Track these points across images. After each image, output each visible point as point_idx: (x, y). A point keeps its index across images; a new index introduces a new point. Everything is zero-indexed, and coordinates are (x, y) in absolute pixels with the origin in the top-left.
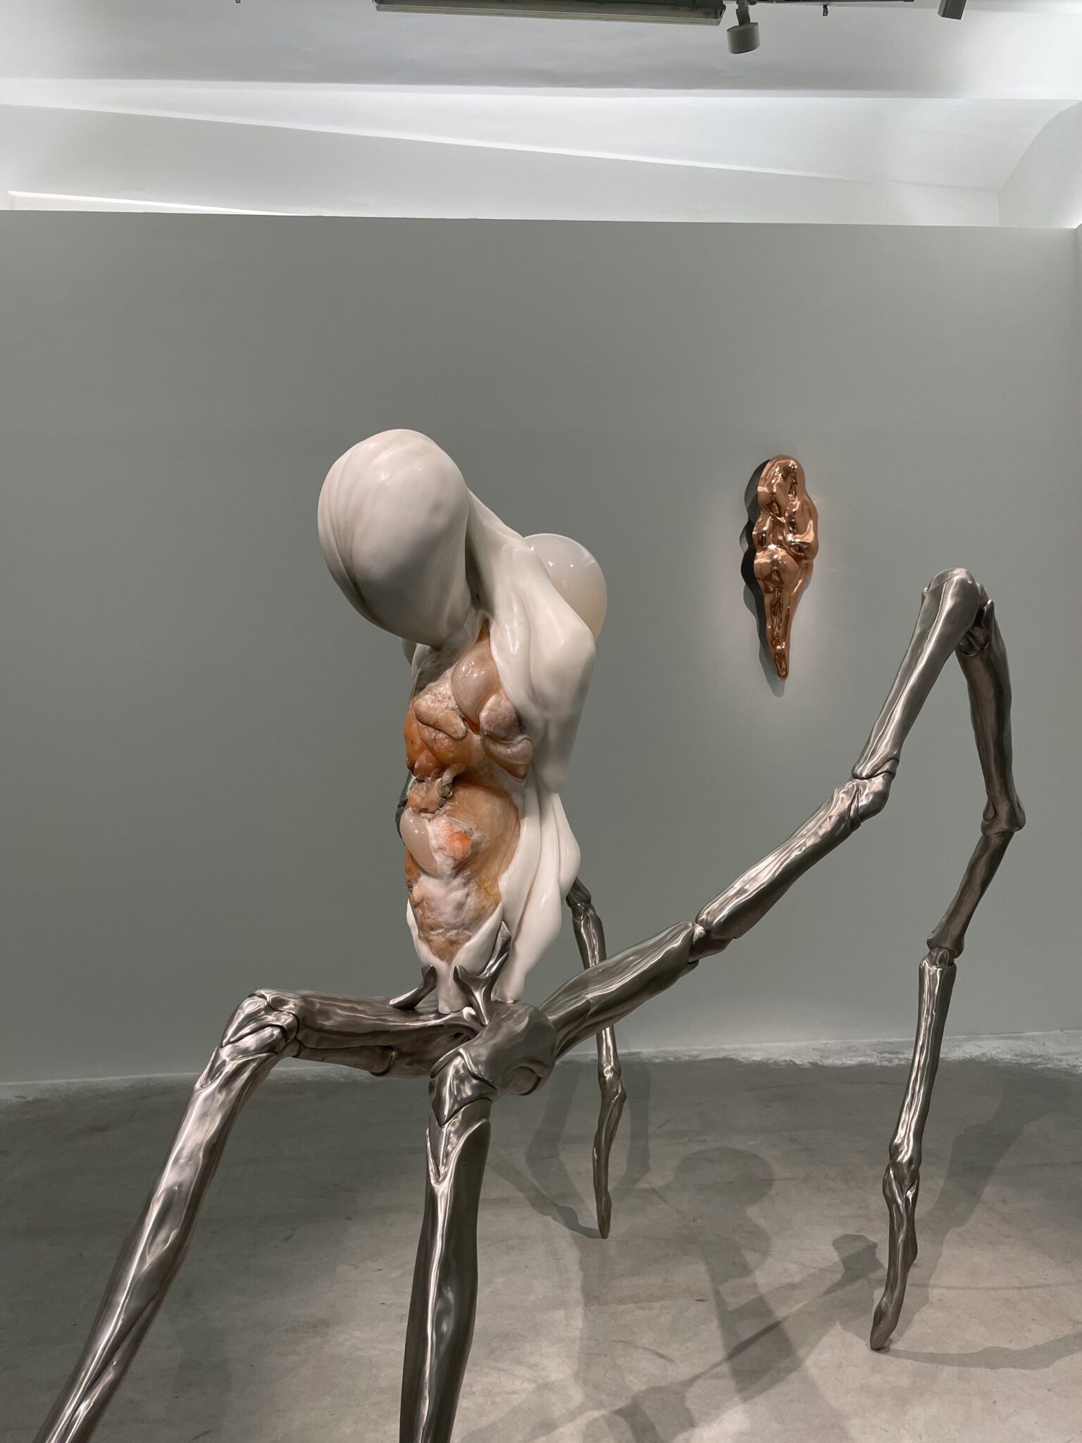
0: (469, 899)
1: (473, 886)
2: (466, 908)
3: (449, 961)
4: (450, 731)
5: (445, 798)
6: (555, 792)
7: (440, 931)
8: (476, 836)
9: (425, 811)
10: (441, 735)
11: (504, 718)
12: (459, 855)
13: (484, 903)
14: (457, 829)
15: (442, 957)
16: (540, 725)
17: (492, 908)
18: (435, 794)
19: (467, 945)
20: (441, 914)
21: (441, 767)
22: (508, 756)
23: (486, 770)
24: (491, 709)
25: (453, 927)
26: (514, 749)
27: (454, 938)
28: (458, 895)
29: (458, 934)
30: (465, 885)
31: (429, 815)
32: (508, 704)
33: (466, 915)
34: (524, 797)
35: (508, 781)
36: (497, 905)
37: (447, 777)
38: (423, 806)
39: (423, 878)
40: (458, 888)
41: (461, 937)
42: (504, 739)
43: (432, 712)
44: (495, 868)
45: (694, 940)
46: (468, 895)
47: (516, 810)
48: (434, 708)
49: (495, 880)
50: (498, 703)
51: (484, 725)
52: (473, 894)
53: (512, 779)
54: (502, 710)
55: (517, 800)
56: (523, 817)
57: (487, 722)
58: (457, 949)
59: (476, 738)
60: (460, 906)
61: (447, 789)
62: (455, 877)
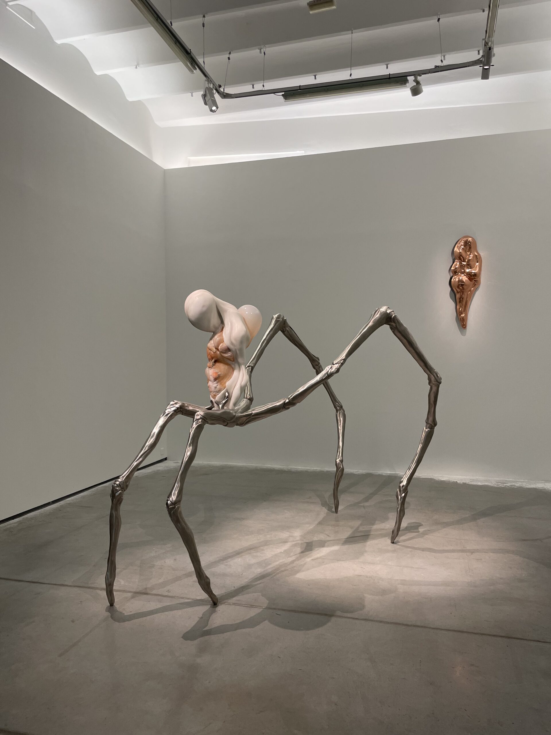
0: (218, 387)
1: (219, 384)
2: (217, 388)
3: (215, 399)
4: (213, 351)
5: (213, 365)
6: (243, 365)
7: (212, 393)
8: (219, 373)
9: (210, 367)
10: (212, 352)
11: (224, 348)
12: (215, 377)
13: (221, 387)
14: (215, 371)
15: (213, 398)
16: (234, 350)
17: (224, 388)
18: (211, 364)
19: (218, 396)
20: (212, 389)
21: (212, 358)
22: (226, 356)
23: (222, 359)
24: (221, 347)
25: (215, 392)
26: (228, 355)
27: (215, 394)
28: (215, 385)
29: (215, 393)
30: (217, 383)
31: (210, 368)
32: (225, 345)
33: (217, 389)
34: (235, 365)
35: (229, 362)
36: (225, 388)
37: (213, 361)
38: (210, 366)
39: (210, 381)
40: (215, 384)
41: (216, 394)
42: (225, 353)
43: (209, 347)
44: (225, 380)
45: (286, 402)
46: (217, 385)
47: (233, 368)
48: (210, 346)
49: (225, 383)
50: (223, 345)
51: (219, 350)
52: (219, 385)
53: (230, 361)
54: (223, 346)
55: (233, 366)
56: (234, 370)
57: (220, 349)
58: (216, 397)
59: (218, 352)
60: (216, 388)
61: (213, 363)
62: (215, 381)
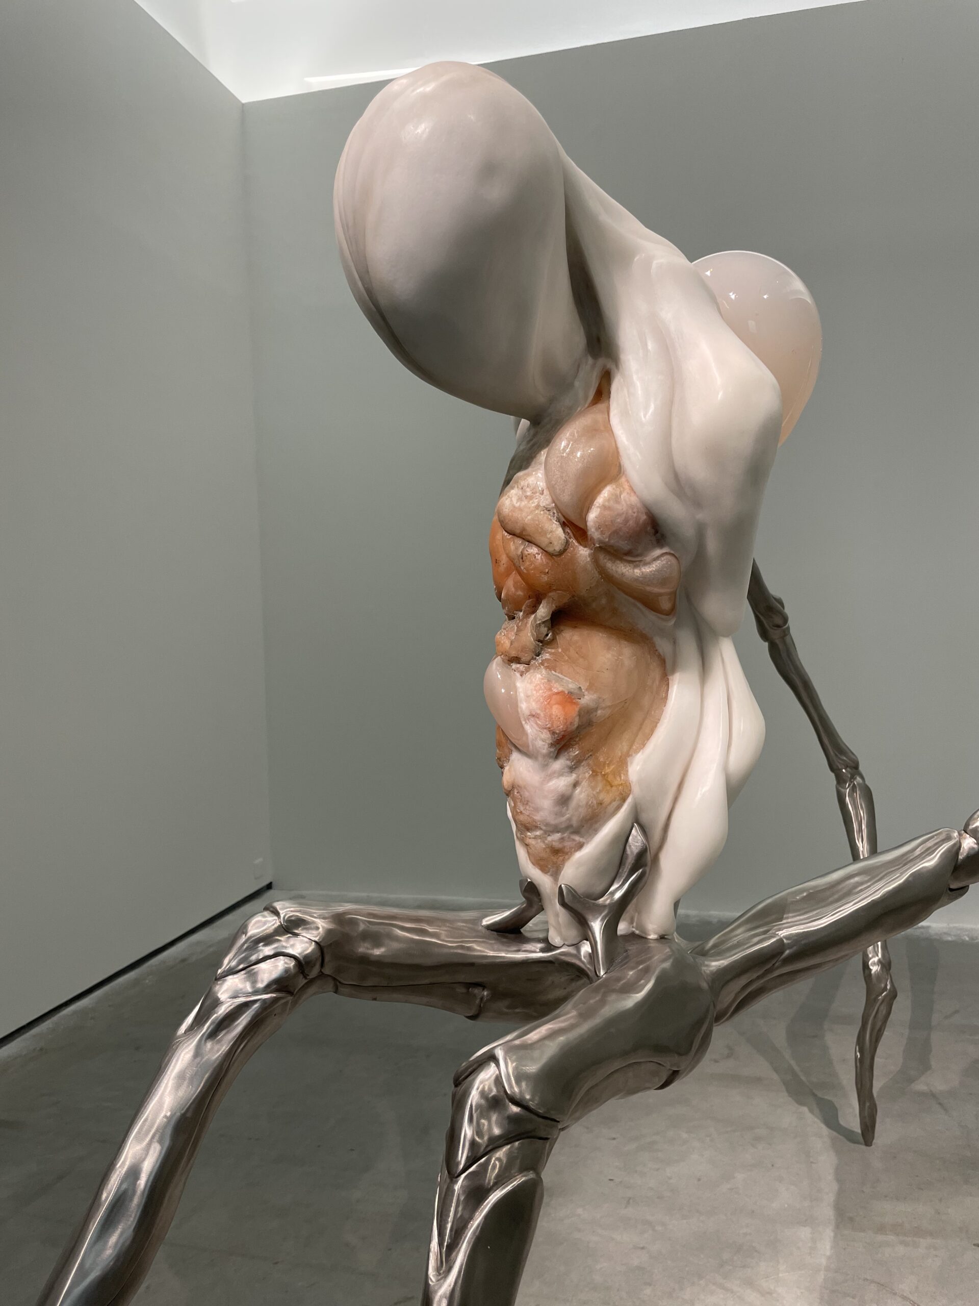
0: (578, 790)
1: (584, 772)
2: (573, 804)
3: (555, 874)
4: (543, 541)
5: (543, 643)
6: (724, 636)
7: (538, 833)
8: (588, 699)
9: (517, 660)
10: (534, 550)
11: (626, 521)
12: (560, 727)
13: (601, 796)
14: (557, 688)
15: (544, 869)
16: (688, 531)
17: (615, 804)
18: (528, 636)
19: (578, 855)
20: (537, 810)
21: (536, 598)
22: (636, 580)
23: (604, 601)
24: (604, 507)
25: (556, 829)
26: (647, 570)
27: (557, 845)
28: (561, 783)
29: (562, 839)
30: (572, 769)
31: (521, 667)
32: (634, 499)
33: (573, 813)
34: (675, 642)
35: (646, 620)
36: (624, 800)
37: (543, 611)
38: (513, 653)
39: (515, 756)
40: (560, 774)
41: (568, 844)
42: (629, 553)
43: (517, 515)
44: (622, 746)
46: (575, 785)
47: (663, 662)
48: (520, 509)
49: (623, 763)
50: (616, 498)
51: (593, 532)
52: (585, 784)
53: (652, 616)
54: (622, 507)
55: (664, 646)
56: (673, 671)
57: (598, 528)
58: (564, 861)
59: (583, 553)
60: (564, 800)
61: (544, 630)
62: (557, 757)
